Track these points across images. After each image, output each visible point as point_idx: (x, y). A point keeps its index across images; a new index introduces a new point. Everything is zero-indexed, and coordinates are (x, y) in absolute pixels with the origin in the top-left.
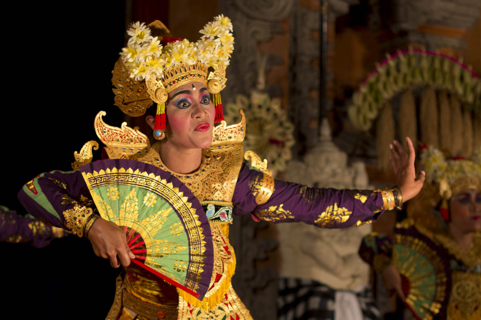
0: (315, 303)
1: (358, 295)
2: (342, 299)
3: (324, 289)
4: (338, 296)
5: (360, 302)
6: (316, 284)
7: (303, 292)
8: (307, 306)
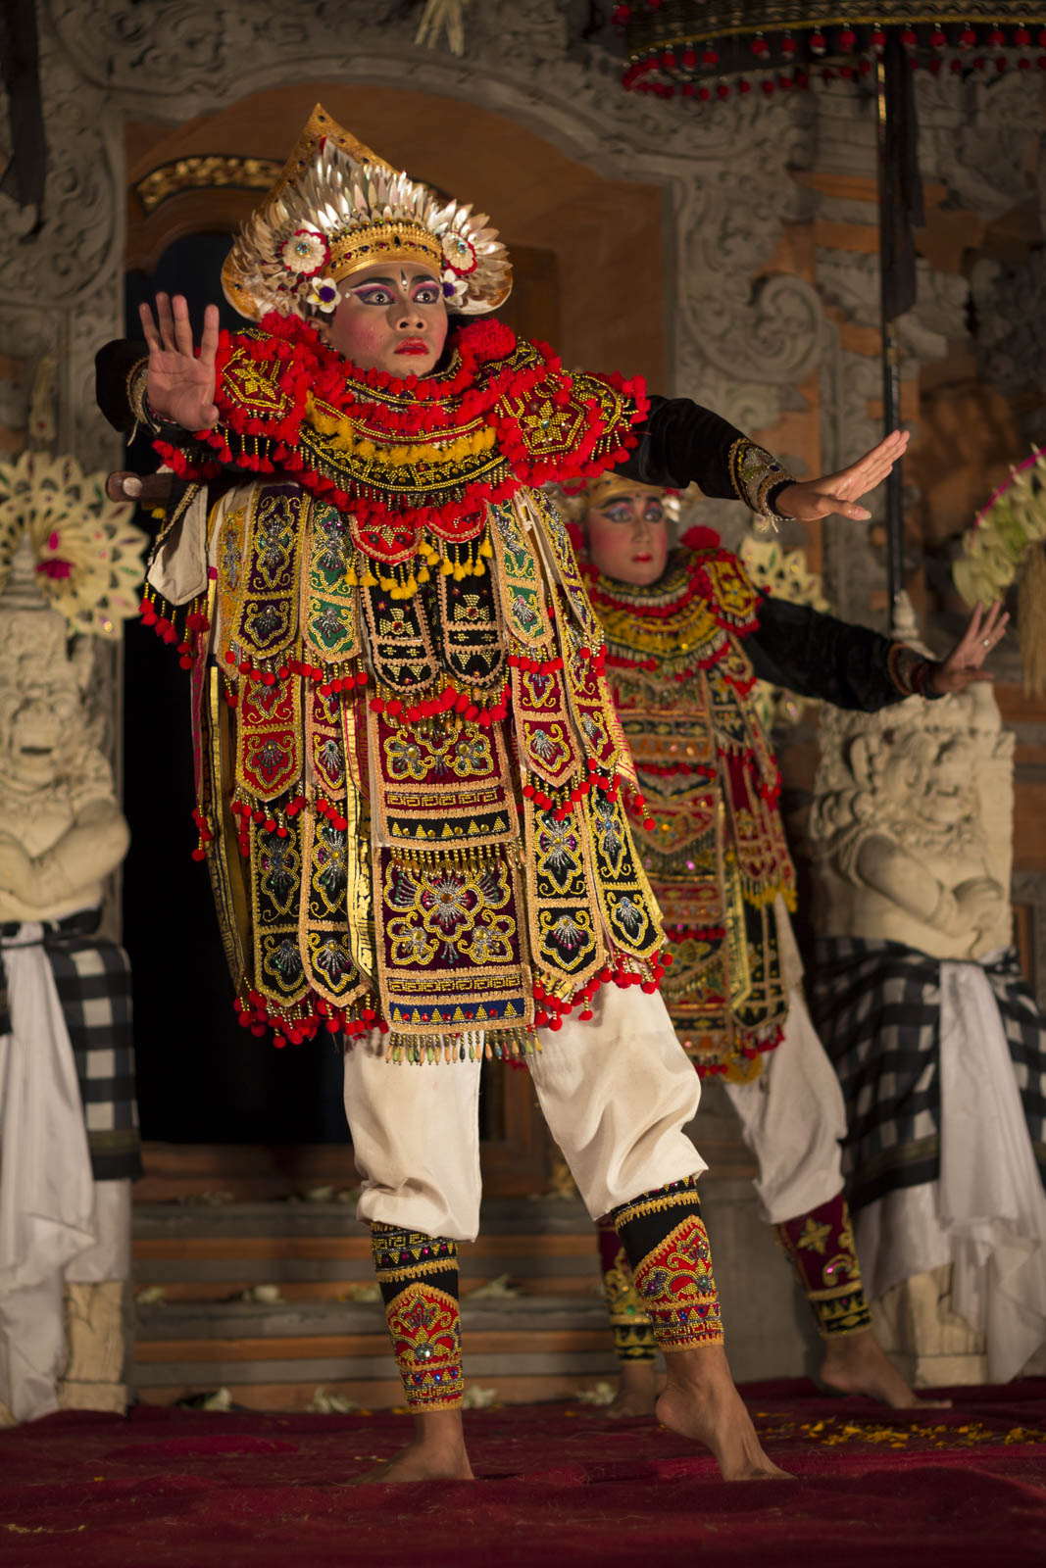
0: (896, 989)
1: (989, 970)
2: (954, 977)
3: (914, 960)
4: (945, 973)
5: (993, 984)
6: (899, 950)
7: (866, 969)
8: (879, 996)
